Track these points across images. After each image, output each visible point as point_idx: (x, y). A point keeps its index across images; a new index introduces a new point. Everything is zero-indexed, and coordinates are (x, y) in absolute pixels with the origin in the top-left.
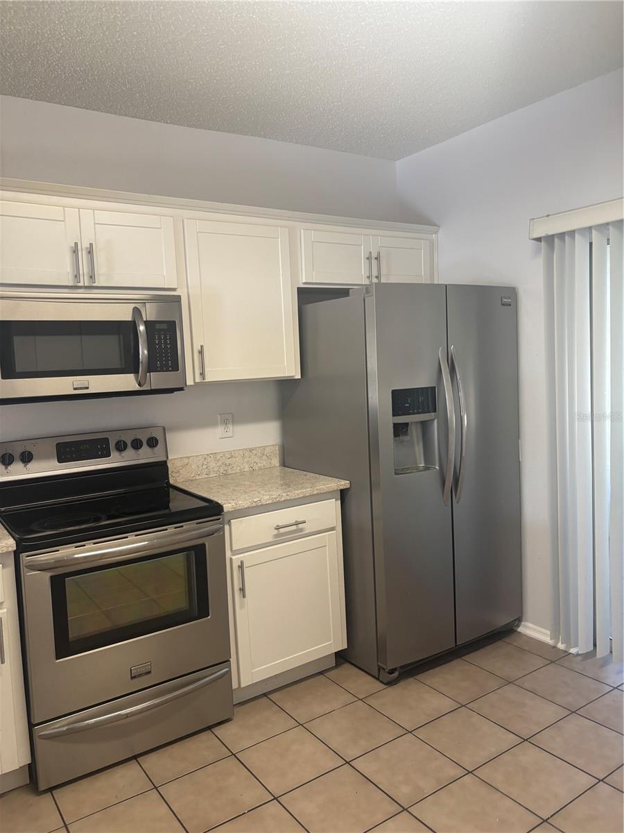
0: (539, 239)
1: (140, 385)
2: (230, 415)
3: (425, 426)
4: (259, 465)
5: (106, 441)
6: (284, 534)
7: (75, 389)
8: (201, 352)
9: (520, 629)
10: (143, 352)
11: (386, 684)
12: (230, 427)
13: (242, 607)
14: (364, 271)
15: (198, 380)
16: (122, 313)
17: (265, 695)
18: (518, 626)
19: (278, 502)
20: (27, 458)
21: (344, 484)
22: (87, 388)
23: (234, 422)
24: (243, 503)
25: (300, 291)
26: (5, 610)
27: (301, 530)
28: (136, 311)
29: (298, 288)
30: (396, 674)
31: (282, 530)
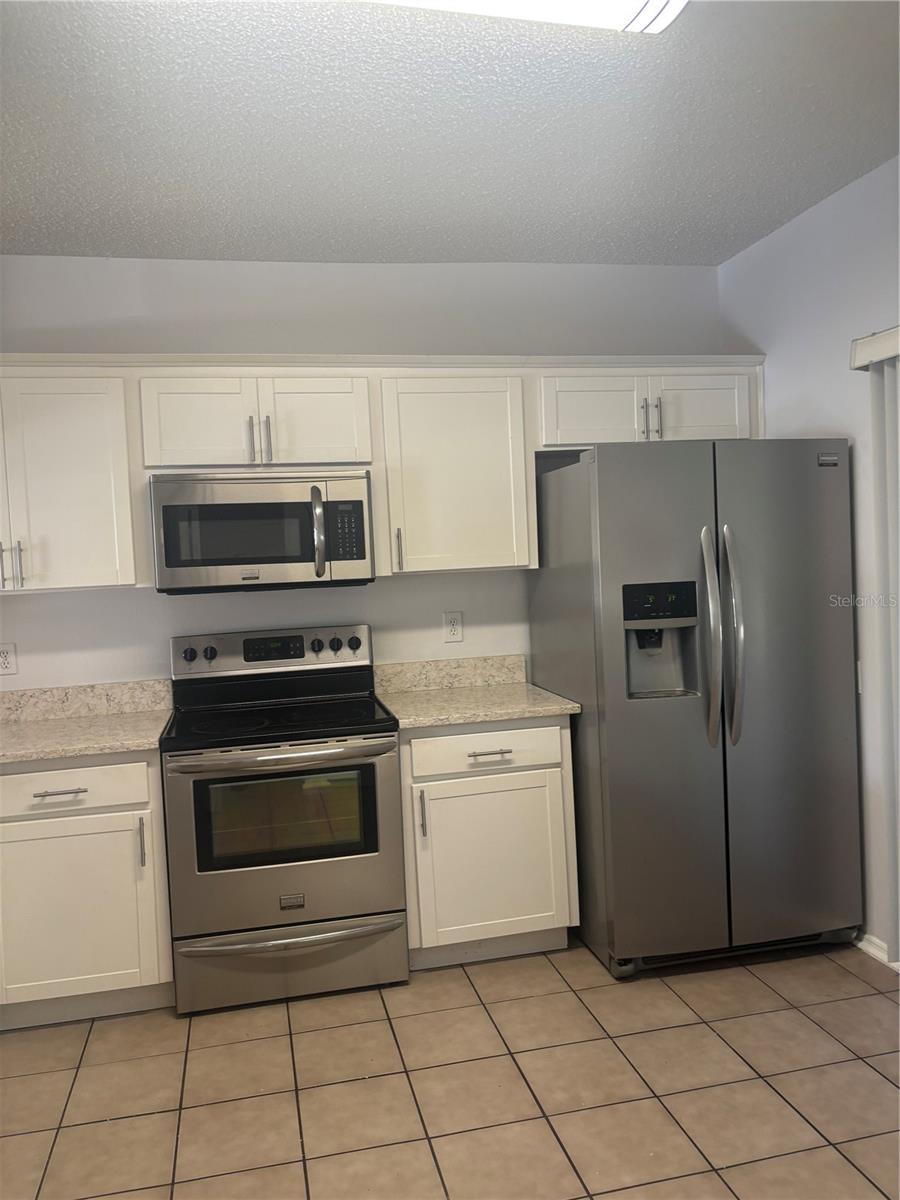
0: (865, 368)
1: (318, 575)
2: (459, 615)
3: (685, 634)
4: (497, 679)
5: (300, 639)
6: (481, 765)
7: (244, 579)
8: (399, 536)
9: (861, 945)
10: (318, 537)
11: (617, 979)
12: (459, 629)
13: (425, 847)
14: (637, 424)
15: (396, 570)
16: (298, 494)
17: (462, 965)
18: (859, 938)
19: (473, 723)
20: (211, 654)
21: (573, 707)
22: (257, 578)
23: (463, 624)
24: (425, 721)
25: (539, 456)
26: (149, 811)
27: (509, 762)
28: (316, 491)
29: (536, 453)
30: (629, 968)
31: (481, 759)
